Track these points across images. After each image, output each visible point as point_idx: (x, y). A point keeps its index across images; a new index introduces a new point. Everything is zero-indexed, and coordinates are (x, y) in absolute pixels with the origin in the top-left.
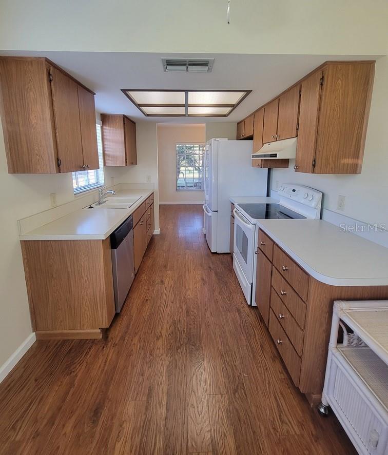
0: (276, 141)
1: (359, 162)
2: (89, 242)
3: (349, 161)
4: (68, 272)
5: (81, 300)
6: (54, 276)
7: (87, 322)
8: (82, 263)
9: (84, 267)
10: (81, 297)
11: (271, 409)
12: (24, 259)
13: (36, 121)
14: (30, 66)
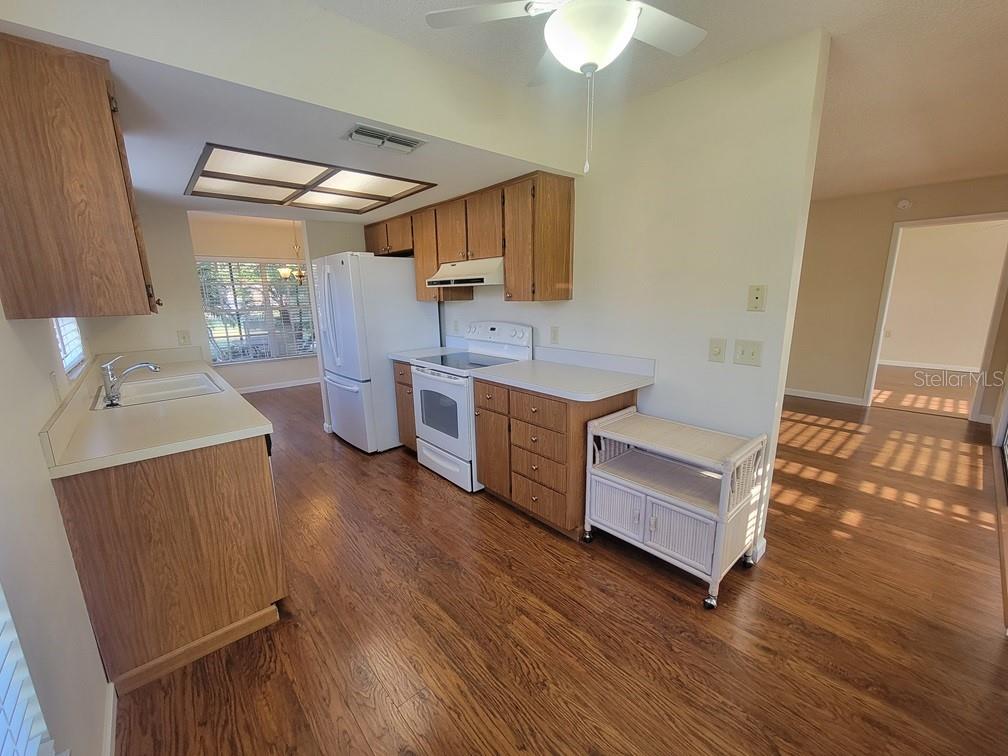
0: (468, 260)
1: (570, 287)
2: (238, 446)
3: (561, 286)
4: (192, 520)
5: (227, 564)
6: (156, 537)
7: (245, 602)
8: (224, 491)
9: (229, 497)
10: (227, 559)
11: (549, 561)
12: (66, 522)
13: (84, 197)
14: (56, 67)
